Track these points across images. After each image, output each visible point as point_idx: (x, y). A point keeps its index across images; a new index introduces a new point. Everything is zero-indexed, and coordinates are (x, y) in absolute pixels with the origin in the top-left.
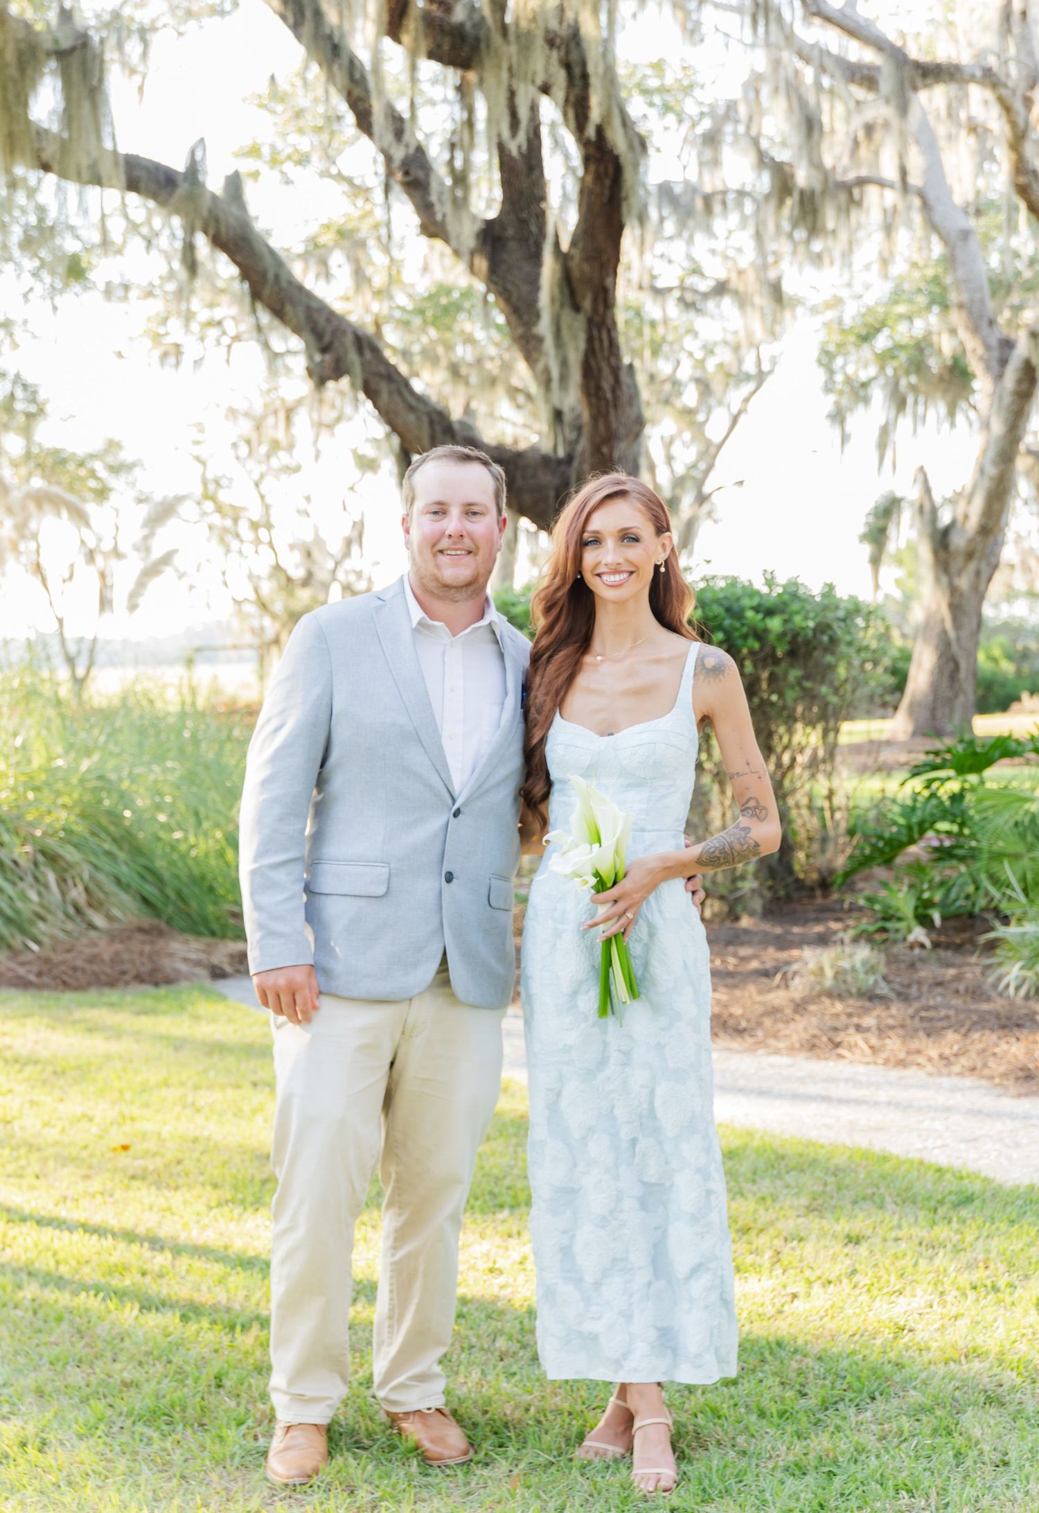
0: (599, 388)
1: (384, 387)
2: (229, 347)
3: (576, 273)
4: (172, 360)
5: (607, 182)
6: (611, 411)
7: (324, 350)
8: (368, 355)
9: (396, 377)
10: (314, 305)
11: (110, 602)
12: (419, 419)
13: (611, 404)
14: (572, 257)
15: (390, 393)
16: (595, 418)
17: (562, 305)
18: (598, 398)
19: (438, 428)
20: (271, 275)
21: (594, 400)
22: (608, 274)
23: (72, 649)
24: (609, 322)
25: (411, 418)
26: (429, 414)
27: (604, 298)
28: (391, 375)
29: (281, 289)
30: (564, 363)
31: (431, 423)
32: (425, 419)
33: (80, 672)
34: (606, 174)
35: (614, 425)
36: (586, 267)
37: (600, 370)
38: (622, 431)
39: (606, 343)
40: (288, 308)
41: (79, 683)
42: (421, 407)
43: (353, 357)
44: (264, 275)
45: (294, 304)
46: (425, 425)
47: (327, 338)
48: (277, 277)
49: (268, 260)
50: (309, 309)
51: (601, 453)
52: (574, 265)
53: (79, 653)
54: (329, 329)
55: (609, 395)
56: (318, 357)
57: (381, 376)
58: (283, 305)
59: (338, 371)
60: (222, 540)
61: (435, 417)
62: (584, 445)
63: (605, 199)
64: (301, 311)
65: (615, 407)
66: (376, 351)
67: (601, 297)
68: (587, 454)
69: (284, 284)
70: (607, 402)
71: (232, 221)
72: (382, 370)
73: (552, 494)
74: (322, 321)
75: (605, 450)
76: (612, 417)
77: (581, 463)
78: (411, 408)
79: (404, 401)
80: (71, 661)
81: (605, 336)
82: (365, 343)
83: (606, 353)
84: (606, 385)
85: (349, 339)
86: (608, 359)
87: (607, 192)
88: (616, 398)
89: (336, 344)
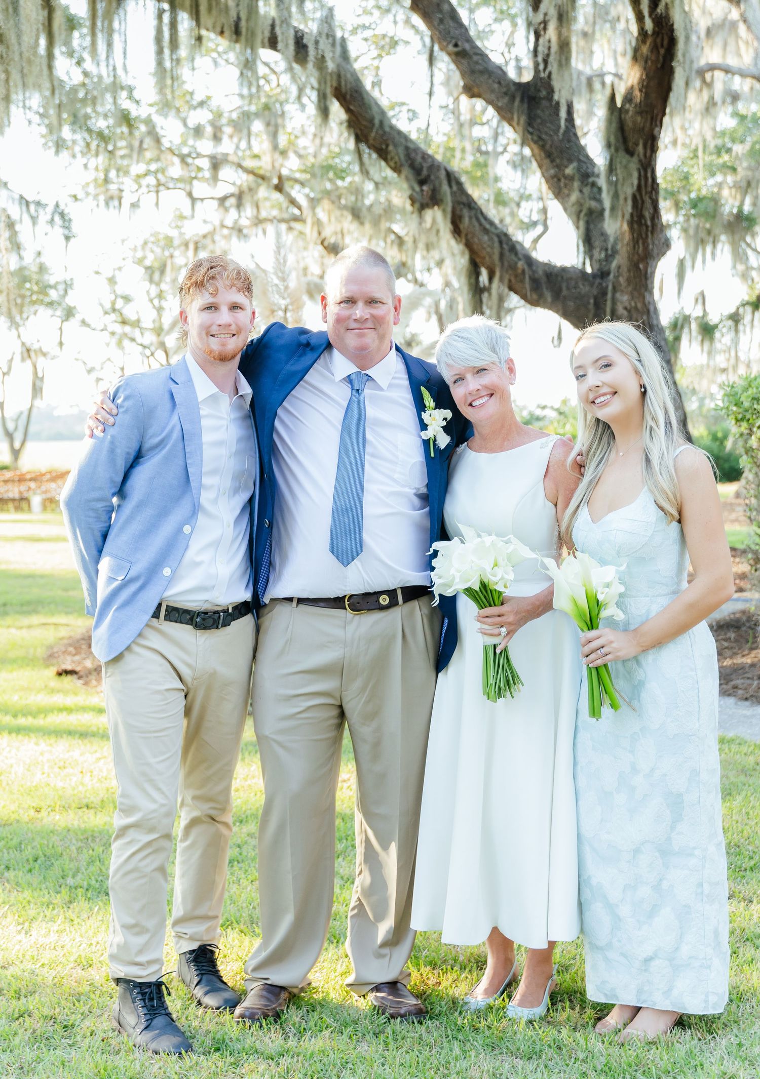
0: (641, 216)
1: (466, 212)
2: (157, 192)
3: (629, 124)
4: (116, 203)
5: (662, 51)
6: (649, 234)
7: (422, 183)
8: (455, 188)
9: (473, 205)
10: (411, 146)
11: (41, 389)
12: (491, 239)
13: (650, 229)
14: (627, 111)
15: (470, 218)
16: (635, 242)
17: (617, 150)
18: (640, 224)
19: (505, 246)
20: (377, 122)
21: (636, 226)
22: (656, 126)
23: (11, 426)
24: (653, 163)
25: (486, 238)
26: (498, 236)
27: (652, 144)
28: (470, 204)
29: (385, 132)
30: (616, 196)
31: (501, 242)
32: (496, 239)
33: (17, 445)
34: (662, 46)
35: (651, 247)
36: (639, 119)
37: (643, 202)
38: (655, 251)
39: (650, 180)
40: (391, 148)
41: (16, 453)
42: (493, 230)
43: (445, 188)
44: (371, 121)
45: (395, 146)
46: (497, 244)
47: (425, 172)
48: (381, 123)
49: (375, 109)
50: (407, 148)
51: (638, 268)
52: (629, 118)
53: (16, 429)
54: (425, 165)
55: (649, 223)
56: (417, 188)
57: (464, 204)
58: (387, 146)
59: (434, 200)
60: (119, 344)
61: (503, 238)
62: (620, 261)
63: (659, 66)
64: (401, 151)
65: (652, 233)
66: (459, 184)
67: (650, 142)
68: (624, 269)
69: (387, 129)
70: (647, 227)
71: (349, 76)
72: (464, 199)
73: (592, 301)
74: (419, 159)
75: (641, 266)
76: (650, 241)
77: (617, 277)
78: (486, 231)
79: (481, 224)
80: (10, 436)
81: (649, 175)
82: (452, 177)
83: (649, 189)
84: (647, 214)
85: (443, 174)
86: (651, 192)
87: (661, 59)
88: (654, 225)
89: (432, 177)
